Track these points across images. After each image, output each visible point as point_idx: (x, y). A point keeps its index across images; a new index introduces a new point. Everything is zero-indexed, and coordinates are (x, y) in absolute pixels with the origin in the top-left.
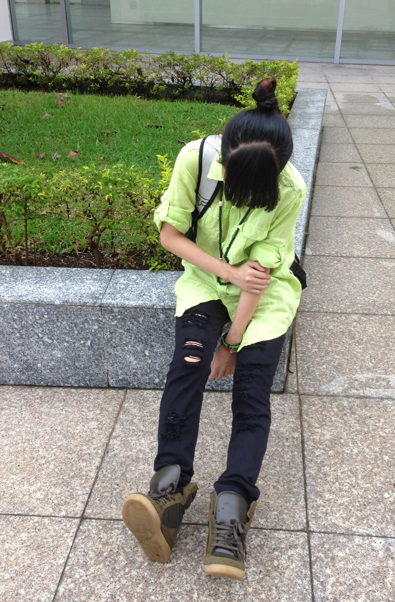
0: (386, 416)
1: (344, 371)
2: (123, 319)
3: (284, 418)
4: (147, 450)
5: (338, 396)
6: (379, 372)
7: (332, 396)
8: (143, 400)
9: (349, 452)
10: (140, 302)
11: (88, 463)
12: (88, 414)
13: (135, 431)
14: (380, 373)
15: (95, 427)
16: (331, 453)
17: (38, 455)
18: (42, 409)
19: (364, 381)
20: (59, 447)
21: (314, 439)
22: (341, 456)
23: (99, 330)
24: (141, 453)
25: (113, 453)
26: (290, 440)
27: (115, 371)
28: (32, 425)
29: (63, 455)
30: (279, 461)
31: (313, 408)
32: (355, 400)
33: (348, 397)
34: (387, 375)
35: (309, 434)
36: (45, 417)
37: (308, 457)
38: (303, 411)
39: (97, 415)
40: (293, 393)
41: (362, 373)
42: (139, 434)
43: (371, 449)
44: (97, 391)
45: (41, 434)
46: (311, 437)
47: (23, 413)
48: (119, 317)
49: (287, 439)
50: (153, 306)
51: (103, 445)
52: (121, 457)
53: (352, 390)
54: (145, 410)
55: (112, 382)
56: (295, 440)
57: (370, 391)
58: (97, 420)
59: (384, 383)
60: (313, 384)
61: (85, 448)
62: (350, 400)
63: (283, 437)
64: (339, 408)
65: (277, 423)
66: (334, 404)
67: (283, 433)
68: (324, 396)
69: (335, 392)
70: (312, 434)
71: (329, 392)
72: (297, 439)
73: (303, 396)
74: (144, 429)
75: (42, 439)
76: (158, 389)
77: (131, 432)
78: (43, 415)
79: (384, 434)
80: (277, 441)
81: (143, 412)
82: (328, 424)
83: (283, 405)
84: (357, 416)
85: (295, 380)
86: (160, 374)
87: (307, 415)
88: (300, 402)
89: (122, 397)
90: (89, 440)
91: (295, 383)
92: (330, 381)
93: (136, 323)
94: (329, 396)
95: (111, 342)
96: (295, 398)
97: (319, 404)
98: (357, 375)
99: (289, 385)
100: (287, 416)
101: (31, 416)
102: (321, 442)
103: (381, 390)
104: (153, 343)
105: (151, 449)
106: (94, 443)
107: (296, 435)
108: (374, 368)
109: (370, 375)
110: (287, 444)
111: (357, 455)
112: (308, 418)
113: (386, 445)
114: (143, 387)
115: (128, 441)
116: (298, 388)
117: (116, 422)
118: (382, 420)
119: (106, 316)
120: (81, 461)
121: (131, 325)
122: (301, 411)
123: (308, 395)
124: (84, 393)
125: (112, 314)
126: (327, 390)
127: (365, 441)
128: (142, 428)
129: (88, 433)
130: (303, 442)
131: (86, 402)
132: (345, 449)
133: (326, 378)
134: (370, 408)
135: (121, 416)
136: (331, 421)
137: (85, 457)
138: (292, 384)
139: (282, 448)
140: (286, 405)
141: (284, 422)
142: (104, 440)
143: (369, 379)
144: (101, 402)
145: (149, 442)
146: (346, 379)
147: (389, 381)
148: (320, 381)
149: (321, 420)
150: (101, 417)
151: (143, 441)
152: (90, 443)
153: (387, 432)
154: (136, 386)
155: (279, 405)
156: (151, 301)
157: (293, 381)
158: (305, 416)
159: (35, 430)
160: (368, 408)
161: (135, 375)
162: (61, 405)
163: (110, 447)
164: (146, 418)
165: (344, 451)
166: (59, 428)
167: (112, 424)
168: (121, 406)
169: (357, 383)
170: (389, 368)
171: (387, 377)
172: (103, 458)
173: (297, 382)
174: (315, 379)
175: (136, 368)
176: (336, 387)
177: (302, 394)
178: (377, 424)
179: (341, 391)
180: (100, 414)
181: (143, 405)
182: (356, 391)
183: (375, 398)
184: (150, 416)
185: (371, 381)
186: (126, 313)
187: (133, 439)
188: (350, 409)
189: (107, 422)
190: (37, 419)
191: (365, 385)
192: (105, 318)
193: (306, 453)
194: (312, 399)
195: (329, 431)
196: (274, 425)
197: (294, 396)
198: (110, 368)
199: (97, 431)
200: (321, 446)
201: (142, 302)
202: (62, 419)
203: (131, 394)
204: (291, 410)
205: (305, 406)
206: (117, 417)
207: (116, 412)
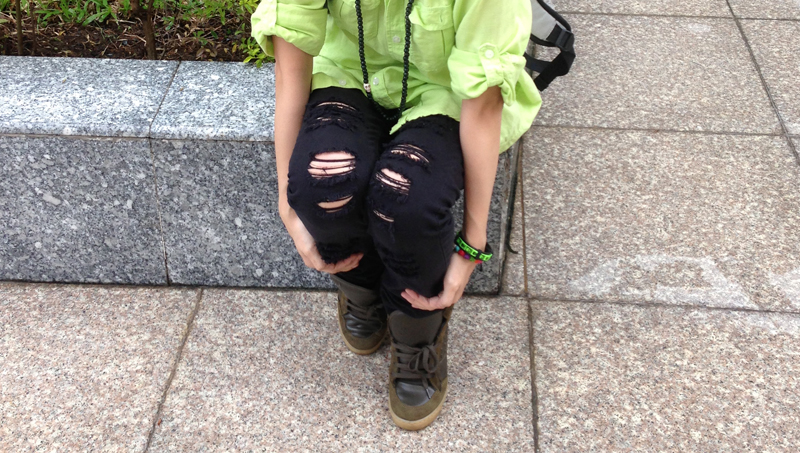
0: (696, 345)
1: (613, 249)
2: (193, 160)
3: (499, 348)
4: (236, 418)
5: (602, 302)
6: (680, 250)
7: (592, 301)
8: (233, 310)
9: (623, 422)
10: (224, 130)
11: (122, 445)
12: (127, 340)
13: (214, 377)
14: (683, 253)
15: (139, 367)
16: (590, 423)
17: (28, 429)
18: (41, 331)
19: (652, 269)
20: (68, 411)
21: (556, 393)
22: (609, 431)
23: (148, 180)
24: (224, 424)
25: (171, 424)
26: (510, 395)
27: (180, 255)
28: (21, 364)
29: (75, 429)
30: (489, 441)
31: (555, 327)
32: (636, 310)
33: (621, 303)
34: (696, 257)
35: (547, 383)
36: (46, 347)
37: (546, 434)
38: (536, 334)
39: (144, 343)
40: (516, 296)
41: (650, 253)
42: (222, 383)
43: (666, 416)
44: (147, 292)
45: (37, 383)
46: (551, 391)
47: (7, 338)
48: (185, 157)
49: (504, 394)
50: (249, 137)
51: (153, 408)
52: (184, 434)
53: (631, 289)
54: (234, 331)
55: (174, 276)
56: (519, 396)
57: (664, 291)
58: (144, 354)
59: (691, 274)
60: (555, 277)
61: (117, 413)
62: (626, 309)
63: (496, 390)
64: (604, 327)
65: (485, 360)
66: (594, 319)
67: (496, 381)
68: (576, 301)
69: (597, 293)
70: (552, 383)
71: (585, 294)
72: (523, 393)
73: (536, 302)
74: (231, 372)
75: (38, 393)
76: (261, 288)
77: (207, 380)
78: (42, 344)
79: (693, 384)
80: (485, 398)
81: (231, 336)
82: (583, 362)
83: (498, 320)
84: (639, 345)
85: (521, 268)
86: (265, 261)
87: (543, 342)
88: (531, 316)
89: (193, 304)
90: (127, 396)
91: (521, 274)
92: (587, 270)
93: (216, 168)
94: (585, 302)
95: (171, 203)
96: (521, 305)
97: (566, 318)
98: (639, 256)
99: (509, 278)
100: (505, 343)
101: (20, 345)
102: (569, 401)
103: (685, 290)
104: (250, 205)
105: (243, 417)
106: (136, 403)
107: (522, 385)
108: (671, 241)
109: (664, 258)
110: (504, 404)
111: (640, 429)
112: (544, 348)
113: (696, 408)
114: (233, 285)
115: (200, 397)
116: (526, 286)
117: (179, 359)
118: (689, 353)
119: (159, 156)
120: (108, 441)
121: (207, 173)
122: (531, 332)
123: (546, 299)
124: (122, 296)
125: (172, 152)
126: (581, 289)
127: (656, 399)
128: (228, 370)
129: (126, 382)
130: (535, 401)
131: (124, 315)
132: (616, 415)
133: (581, 263)
134: (665, 327)
135: (190, 345)
136: (589, 356)
137: (117, 433)
138: (514, 277)
139: (494, 412)
140: (503, 321)
141: (499, 357)
142: (155, 397)
143: (661, 266)
144: (153, 316)
145: (240, 399)
146: (617, 265)
147: (701, 270)
148: (568, 271)
149: (569, 352)
150: (151, 347)
151: (228, 398)
152: (127, 404)
153: (698, 378)
154: (221, 282)
155: (489, 320)
156: (244, 127)
157: (517, 270)
158: (539, 345)
159: (25, 374)
160: (661, 327)
161: (217, 261)
162: (77, 321)
163: (166, 412)
164: (237, 349)
165: (614, 421)
166: (72, 371)
167: (171, 362)
168: (190, 324)
169: (638, 274)
170: (699, 242)
171: (696, 260)
172: (151, 435)
173: (525, 271)
174: (558, 266)
175: (219, 249)
176: (598, 284)
177: (534, 298)
178: (678, 363)
179: (608, 290)
180: (150, 340)
181: (233, 322)
182: (636, 292)
183: (674, 306)
184: (245, 344)
185: (665, 270)
186: (197, 150)
187: (209, 393)
188: (626, 329)
189: (163, 357)
190: (31, 352)
191: (655, 278)
192: (159, 160)
193: (540, 424)
194: (553, 308)
195: (584, 377)
196: (480, 364)
197: (519, 302)
198: (171, 250)
199: (142, 377)
200: (569, 410)
201: (227, 130)
202: (78, 352)
203: (211, 297)
204: (512, 332)
205: (539, 323)
206: (181, 348)
207: (181, 337)
